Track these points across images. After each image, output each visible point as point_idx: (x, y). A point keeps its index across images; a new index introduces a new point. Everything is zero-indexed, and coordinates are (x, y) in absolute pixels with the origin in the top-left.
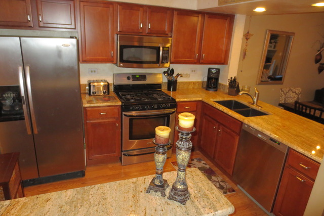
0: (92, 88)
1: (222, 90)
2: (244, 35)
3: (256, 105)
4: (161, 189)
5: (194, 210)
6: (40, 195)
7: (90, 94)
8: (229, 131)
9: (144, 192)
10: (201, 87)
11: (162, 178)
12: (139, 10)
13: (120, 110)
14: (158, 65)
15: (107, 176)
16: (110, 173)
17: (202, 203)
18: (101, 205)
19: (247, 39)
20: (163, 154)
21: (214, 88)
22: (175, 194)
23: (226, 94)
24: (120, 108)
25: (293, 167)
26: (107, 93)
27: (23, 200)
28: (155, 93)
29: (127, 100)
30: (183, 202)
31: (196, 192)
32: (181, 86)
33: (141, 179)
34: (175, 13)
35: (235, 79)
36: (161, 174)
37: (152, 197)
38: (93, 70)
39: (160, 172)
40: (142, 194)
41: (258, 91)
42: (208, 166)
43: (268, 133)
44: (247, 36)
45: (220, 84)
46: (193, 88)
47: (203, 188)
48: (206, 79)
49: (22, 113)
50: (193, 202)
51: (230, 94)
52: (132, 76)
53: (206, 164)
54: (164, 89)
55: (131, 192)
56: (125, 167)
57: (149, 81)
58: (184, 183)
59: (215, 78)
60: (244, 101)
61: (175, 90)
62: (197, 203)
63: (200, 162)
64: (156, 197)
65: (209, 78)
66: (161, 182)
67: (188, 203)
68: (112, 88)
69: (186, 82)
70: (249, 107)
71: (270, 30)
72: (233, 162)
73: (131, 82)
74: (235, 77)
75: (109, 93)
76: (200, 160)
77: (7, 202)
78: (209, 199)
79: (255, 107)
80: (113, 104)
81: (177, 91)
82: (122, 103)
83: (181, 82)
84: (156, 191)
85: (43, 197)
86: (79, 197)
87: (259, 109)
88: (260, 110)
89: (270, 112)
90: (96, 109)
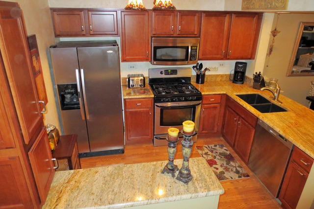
0: (131, 82)
1: (248, 82)
2: (271, 32)
3: (278, 100)
4: (171, 172)
5: (193, 189)
6: (92, 169)
7: (129, 87)
8: (247, 124)
9: (160, 172)
10: (228, 79)
11: (173, 164)
12: (171, 15)
13: (153, 102)
14: (187, 62)
15: (141, 154)
16: (144, 152)
17: (200, 185)
18: (130, 179)
19: (274, 36)
20: (173, 147)
21: (240, 81)
22: (181, 176)
23: (250, 87)
24: (153, 100)
25: (296, 162)
26: (143, 86)
27: (81, 170)
28: (184, 86)
29: (159, 93)
30: (186, 182)
31: (198, 176)
32: (209, 78)
33: (159, 162)
34: (203, 15)
35: (260, 74)
36: (173, 161)
37: (165, 176)
38: (132, 66)
39: (171, 160)
40: (158, 174)
41: (279, 87)
42: (228, 153)
43: (277, 130)
44: (274, 33)
45: (247, 77)
46: (221, 80)
47: (204, 173)
48: (233, 72)
49: (79, 104)
50: (194, 183)
51: (254, 87)
52: (165, 70)
53: (227, 150)
54: (193, 81)
55: (151, 172)
56: (156, 148)
57: (179, 75)
58: (188, 169)
59: (241, 72)
60: (267, 96)
61: (203, 82)
62: (196, 184)
63: (222, 148)
64: (168, 177)
65: (236, 72)
66: (172, 167)
67: (190, 183)
68: (147, 81)
69: (214, 75)
70: (270, 102)
71: (303, 23)
72: (249, 152)
73: (164, 76)
74: (260, 72)
75: (144, 86)
76: (222, 146)
77: (72, 171)
78: (206, 182)
79: (275, 102)
80: (148, 96)
81: (205, 84)
82: (155, 95)
83: (209, 75)
84: (168, 173)
85: (94, 169)
86: (116, 172)
87: (279, 104)
88: (279, 106)
89: (288, 109)
90: (134, 100)
